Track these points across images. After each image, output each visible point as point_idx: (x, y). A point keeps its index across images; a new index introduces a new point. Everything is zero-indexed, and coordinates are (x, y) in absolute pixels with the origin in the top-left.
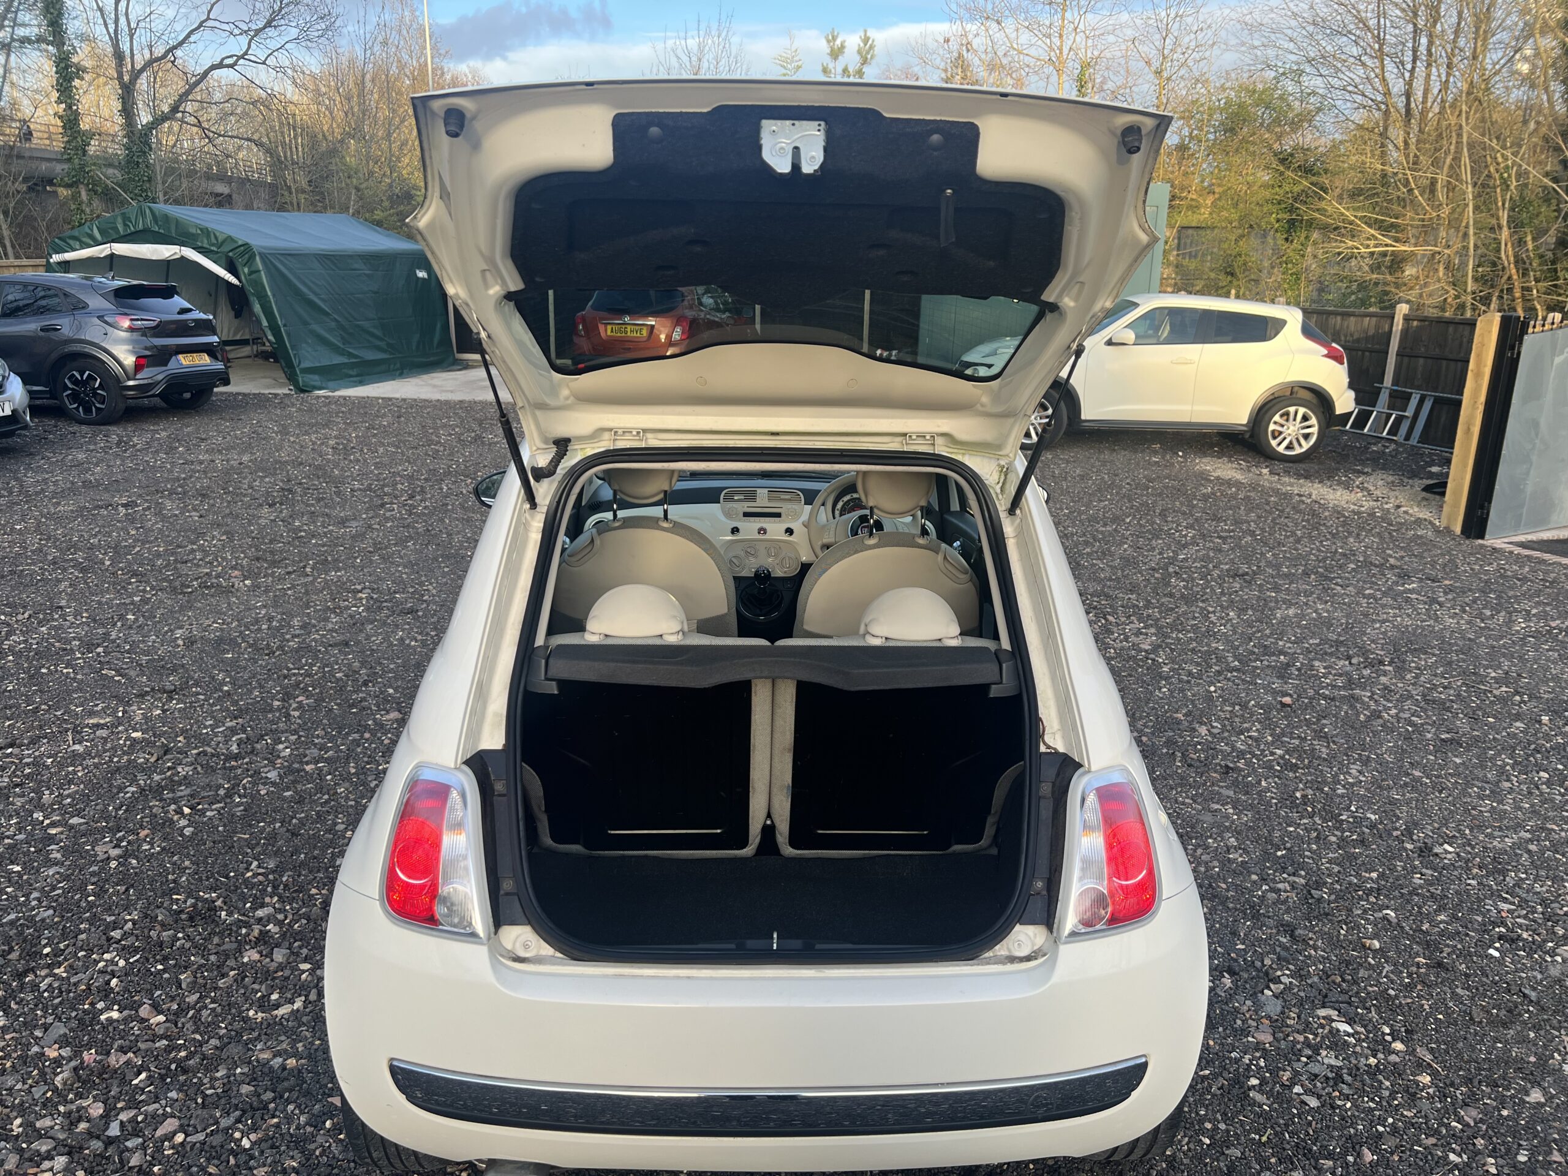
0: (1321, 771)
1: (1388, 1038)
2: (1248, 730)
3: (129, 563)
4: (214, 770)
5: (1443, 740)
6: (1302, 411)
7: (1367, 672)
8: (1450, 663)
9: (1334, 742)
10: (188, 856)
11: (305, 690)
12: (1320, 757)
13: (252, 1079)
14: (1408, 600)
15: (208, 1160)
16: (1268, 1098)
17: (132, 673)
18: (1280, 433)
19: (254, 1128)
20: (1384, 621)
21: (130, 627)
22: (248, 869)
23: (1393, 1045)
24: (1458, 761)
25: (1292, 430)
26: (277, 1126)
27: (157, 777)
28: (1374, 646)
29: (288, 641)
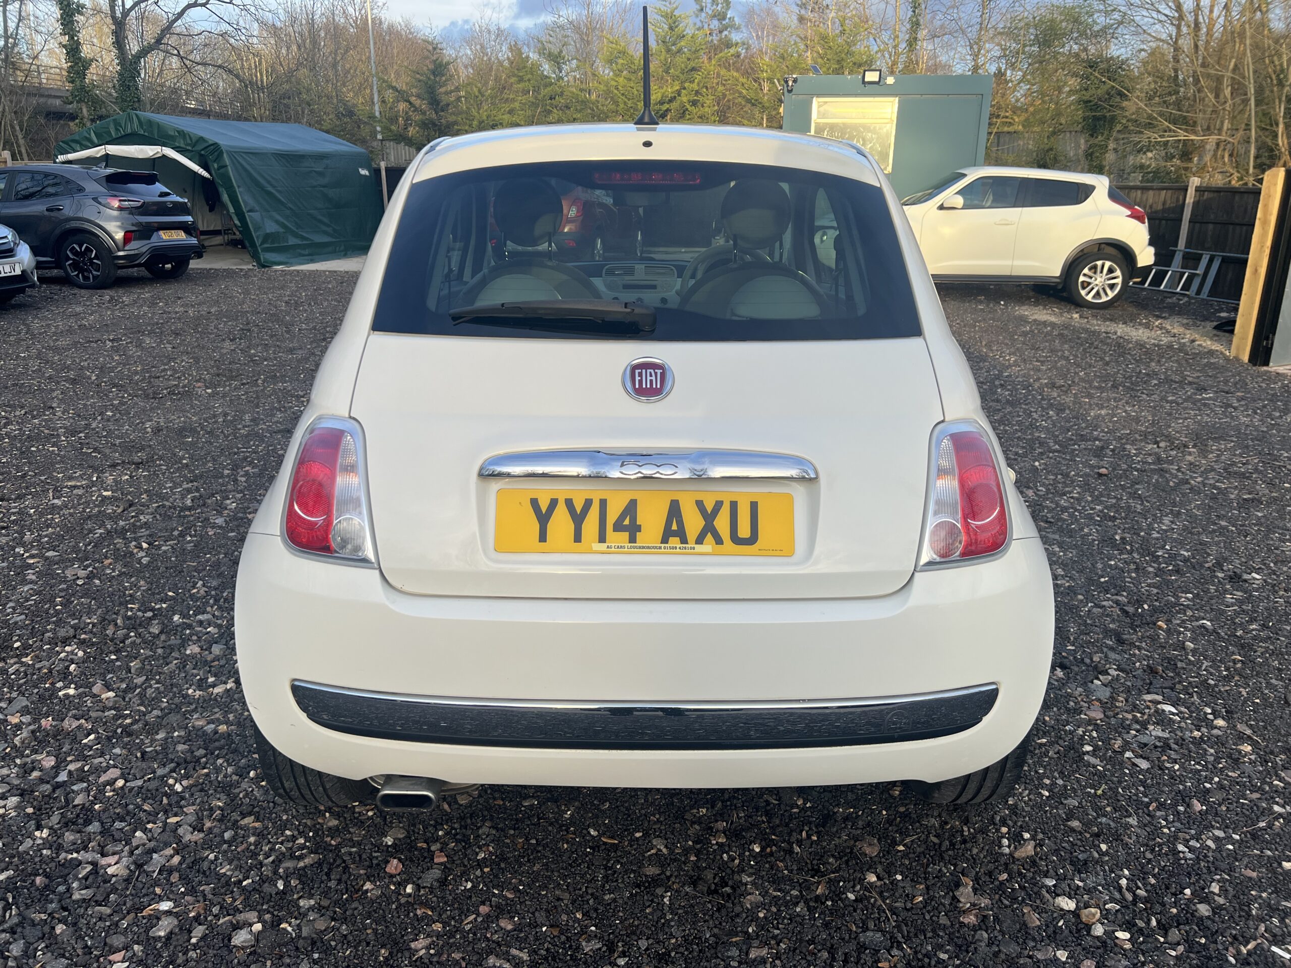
0: (1137, 521)
1: (1211, 717)
2: (1070, 492)
3: (111, 378)
4: (170, 518)
5: (1245, 499)
6: (1108, 264)
7: (1174, 453)
8: (1247, 447)
9: (1147, 501)
10: (143, 578)
11: (251, 463)
12: (1135, 511)
13: (187, 740)
14: (1205, 405)
15: (144, 800)
16: (1101, 761)
17: (107, 451)
18: (1089, 284)
19: (187, 777)
20: (1186, 419)
21: (108, 420)
22: (194, 587)
23: (1215, 722)
24: (1260, 514)
25: (1099, 280)
26: (207, 775)
27: (121, 523)
28: (1178, 435)
29: (239, 429)
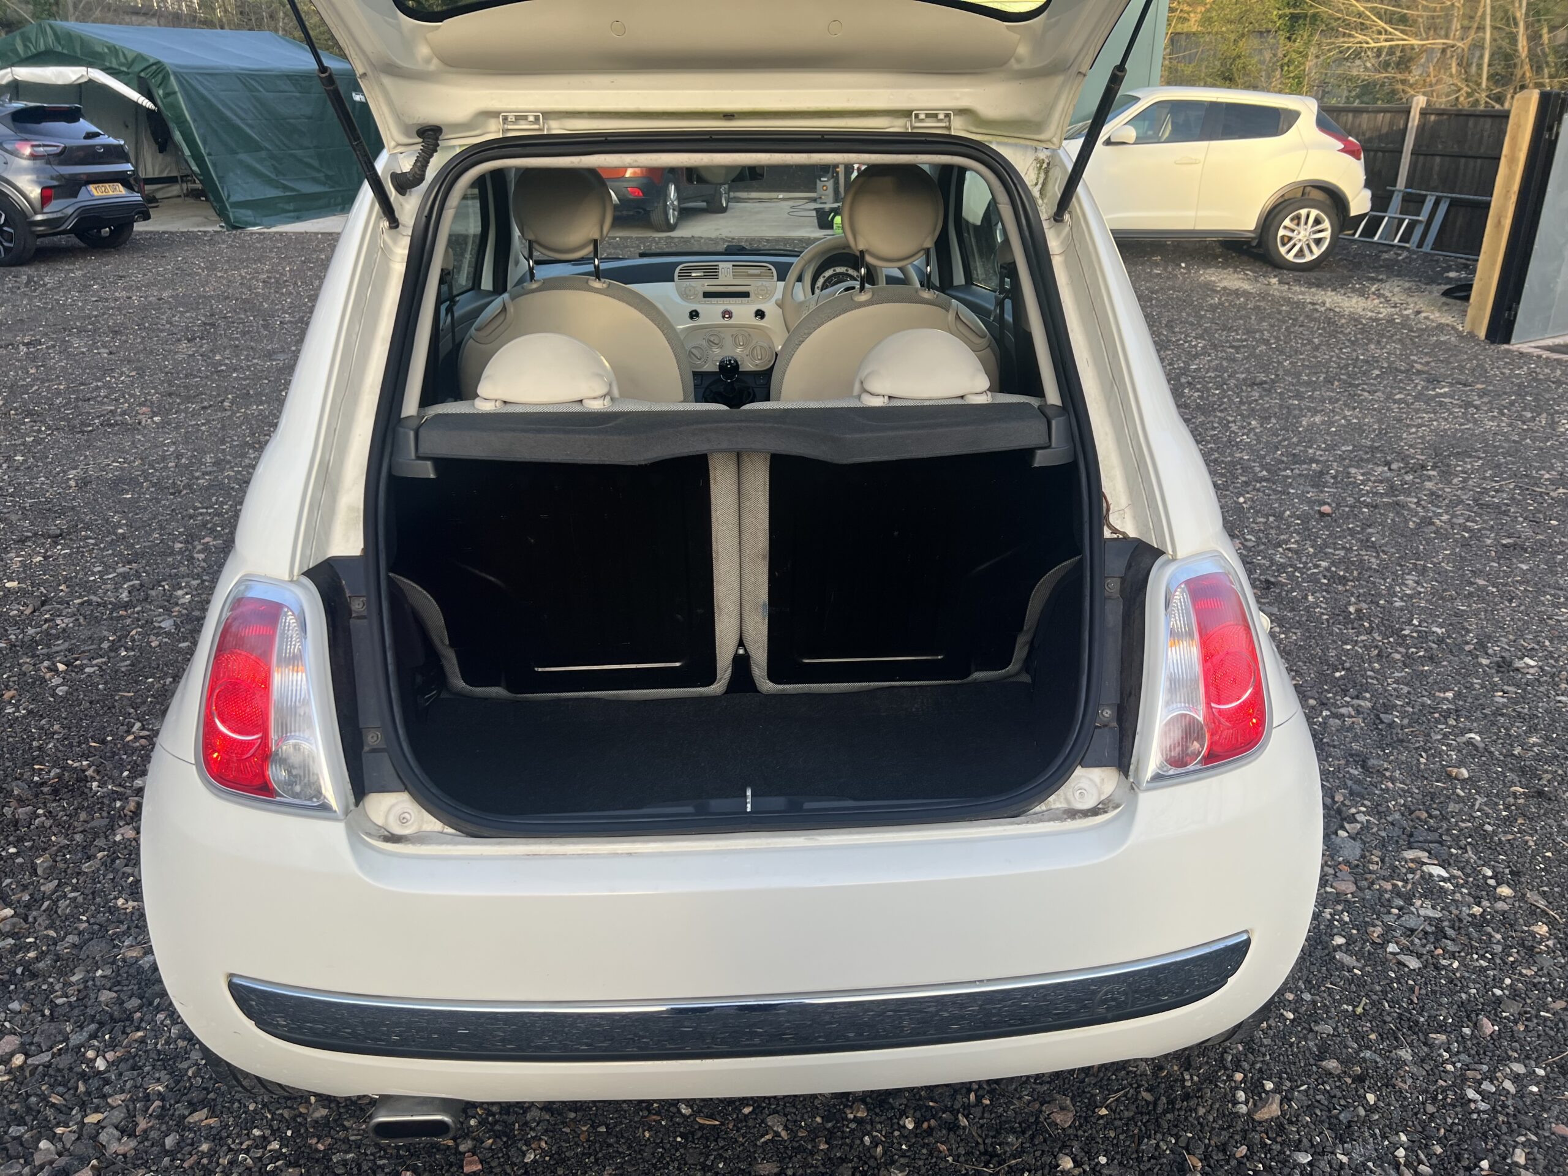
0: (1374, 583)
1: (1492, 882)
2: (1287, 542)
3: (25, 403)
4: (98, 621)
5: (1504, 545)
6: (1314, 213)
7: (1409, 478)
8: (1498, 466)
9: (1383, 551)
10: (58, 719)
11: (212, 530)
12: (1370, 568)
13: (115, 983)
14: (1441, 404)
15: (52, 1086)
16: (1358, 960)
17: (14, 518)
18: (1290, 239)
19: (113, 1045)
20: (1419, 426)
21: (17, 469)
22: (128, 732)
23: (1499, 890)
24: (1525, 567)
25: (1303, 234)
26: (142, 1041)
27: (31, 631)
28: (1412, 451)
29: (198, 478)
